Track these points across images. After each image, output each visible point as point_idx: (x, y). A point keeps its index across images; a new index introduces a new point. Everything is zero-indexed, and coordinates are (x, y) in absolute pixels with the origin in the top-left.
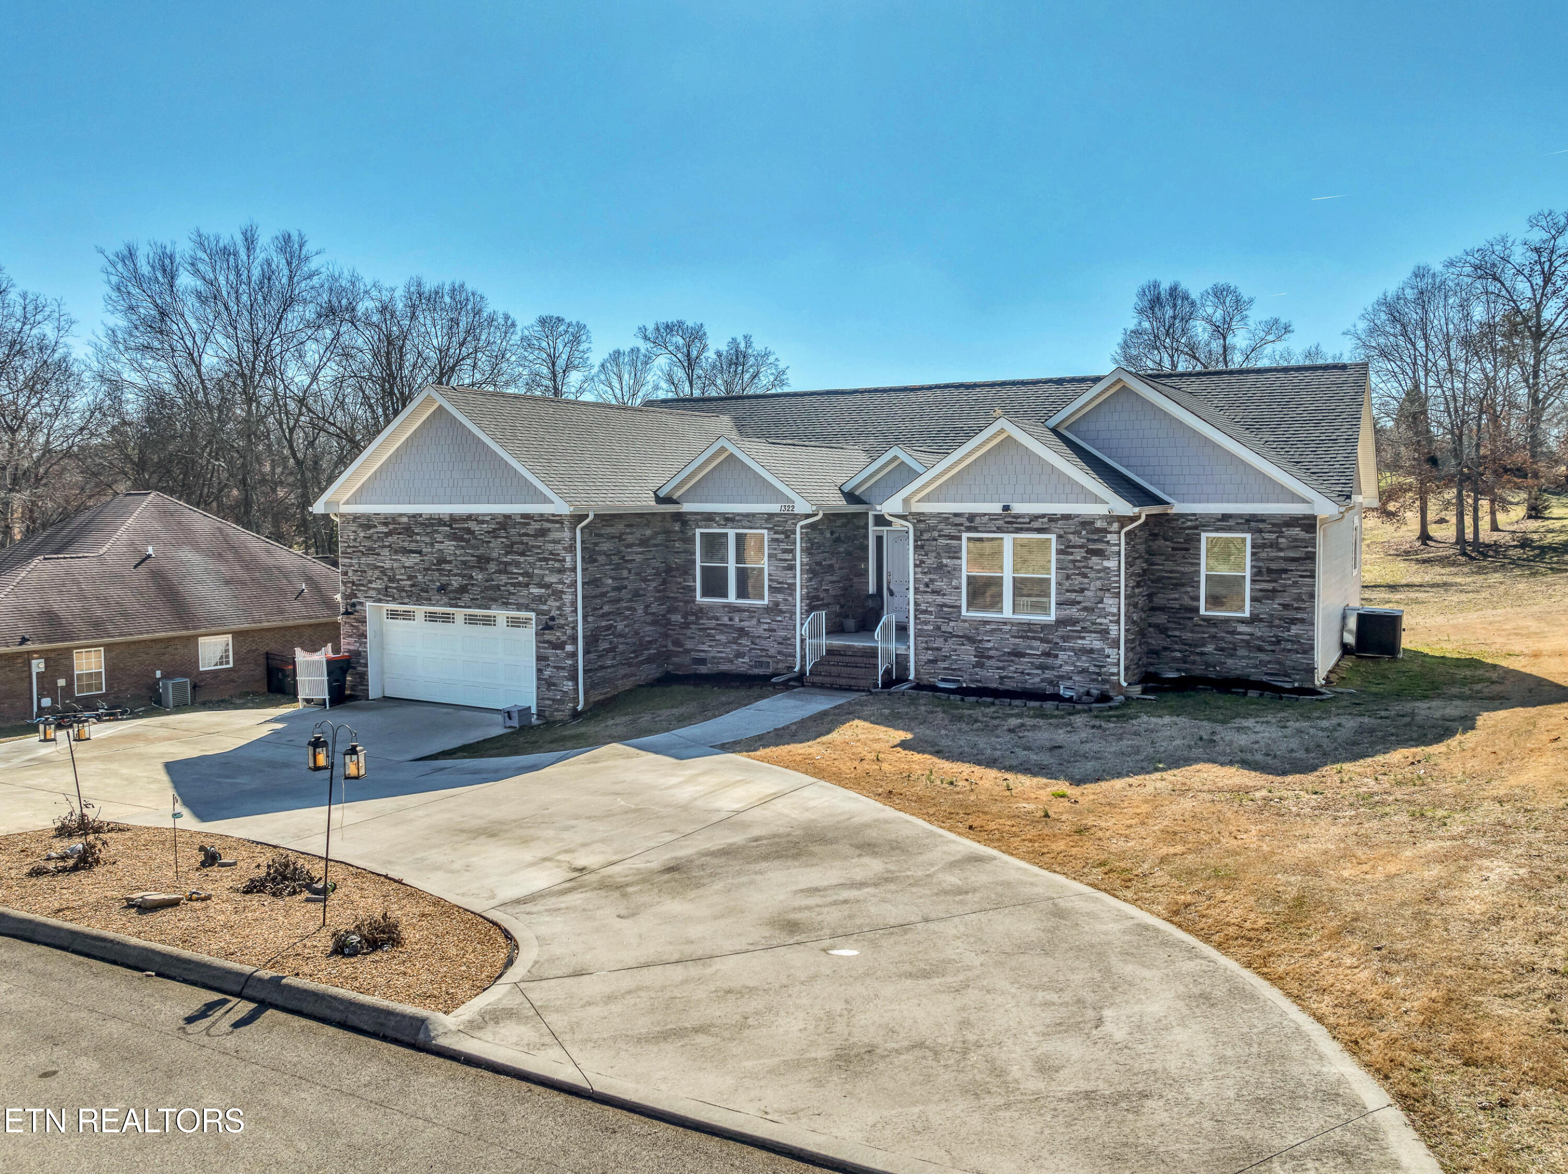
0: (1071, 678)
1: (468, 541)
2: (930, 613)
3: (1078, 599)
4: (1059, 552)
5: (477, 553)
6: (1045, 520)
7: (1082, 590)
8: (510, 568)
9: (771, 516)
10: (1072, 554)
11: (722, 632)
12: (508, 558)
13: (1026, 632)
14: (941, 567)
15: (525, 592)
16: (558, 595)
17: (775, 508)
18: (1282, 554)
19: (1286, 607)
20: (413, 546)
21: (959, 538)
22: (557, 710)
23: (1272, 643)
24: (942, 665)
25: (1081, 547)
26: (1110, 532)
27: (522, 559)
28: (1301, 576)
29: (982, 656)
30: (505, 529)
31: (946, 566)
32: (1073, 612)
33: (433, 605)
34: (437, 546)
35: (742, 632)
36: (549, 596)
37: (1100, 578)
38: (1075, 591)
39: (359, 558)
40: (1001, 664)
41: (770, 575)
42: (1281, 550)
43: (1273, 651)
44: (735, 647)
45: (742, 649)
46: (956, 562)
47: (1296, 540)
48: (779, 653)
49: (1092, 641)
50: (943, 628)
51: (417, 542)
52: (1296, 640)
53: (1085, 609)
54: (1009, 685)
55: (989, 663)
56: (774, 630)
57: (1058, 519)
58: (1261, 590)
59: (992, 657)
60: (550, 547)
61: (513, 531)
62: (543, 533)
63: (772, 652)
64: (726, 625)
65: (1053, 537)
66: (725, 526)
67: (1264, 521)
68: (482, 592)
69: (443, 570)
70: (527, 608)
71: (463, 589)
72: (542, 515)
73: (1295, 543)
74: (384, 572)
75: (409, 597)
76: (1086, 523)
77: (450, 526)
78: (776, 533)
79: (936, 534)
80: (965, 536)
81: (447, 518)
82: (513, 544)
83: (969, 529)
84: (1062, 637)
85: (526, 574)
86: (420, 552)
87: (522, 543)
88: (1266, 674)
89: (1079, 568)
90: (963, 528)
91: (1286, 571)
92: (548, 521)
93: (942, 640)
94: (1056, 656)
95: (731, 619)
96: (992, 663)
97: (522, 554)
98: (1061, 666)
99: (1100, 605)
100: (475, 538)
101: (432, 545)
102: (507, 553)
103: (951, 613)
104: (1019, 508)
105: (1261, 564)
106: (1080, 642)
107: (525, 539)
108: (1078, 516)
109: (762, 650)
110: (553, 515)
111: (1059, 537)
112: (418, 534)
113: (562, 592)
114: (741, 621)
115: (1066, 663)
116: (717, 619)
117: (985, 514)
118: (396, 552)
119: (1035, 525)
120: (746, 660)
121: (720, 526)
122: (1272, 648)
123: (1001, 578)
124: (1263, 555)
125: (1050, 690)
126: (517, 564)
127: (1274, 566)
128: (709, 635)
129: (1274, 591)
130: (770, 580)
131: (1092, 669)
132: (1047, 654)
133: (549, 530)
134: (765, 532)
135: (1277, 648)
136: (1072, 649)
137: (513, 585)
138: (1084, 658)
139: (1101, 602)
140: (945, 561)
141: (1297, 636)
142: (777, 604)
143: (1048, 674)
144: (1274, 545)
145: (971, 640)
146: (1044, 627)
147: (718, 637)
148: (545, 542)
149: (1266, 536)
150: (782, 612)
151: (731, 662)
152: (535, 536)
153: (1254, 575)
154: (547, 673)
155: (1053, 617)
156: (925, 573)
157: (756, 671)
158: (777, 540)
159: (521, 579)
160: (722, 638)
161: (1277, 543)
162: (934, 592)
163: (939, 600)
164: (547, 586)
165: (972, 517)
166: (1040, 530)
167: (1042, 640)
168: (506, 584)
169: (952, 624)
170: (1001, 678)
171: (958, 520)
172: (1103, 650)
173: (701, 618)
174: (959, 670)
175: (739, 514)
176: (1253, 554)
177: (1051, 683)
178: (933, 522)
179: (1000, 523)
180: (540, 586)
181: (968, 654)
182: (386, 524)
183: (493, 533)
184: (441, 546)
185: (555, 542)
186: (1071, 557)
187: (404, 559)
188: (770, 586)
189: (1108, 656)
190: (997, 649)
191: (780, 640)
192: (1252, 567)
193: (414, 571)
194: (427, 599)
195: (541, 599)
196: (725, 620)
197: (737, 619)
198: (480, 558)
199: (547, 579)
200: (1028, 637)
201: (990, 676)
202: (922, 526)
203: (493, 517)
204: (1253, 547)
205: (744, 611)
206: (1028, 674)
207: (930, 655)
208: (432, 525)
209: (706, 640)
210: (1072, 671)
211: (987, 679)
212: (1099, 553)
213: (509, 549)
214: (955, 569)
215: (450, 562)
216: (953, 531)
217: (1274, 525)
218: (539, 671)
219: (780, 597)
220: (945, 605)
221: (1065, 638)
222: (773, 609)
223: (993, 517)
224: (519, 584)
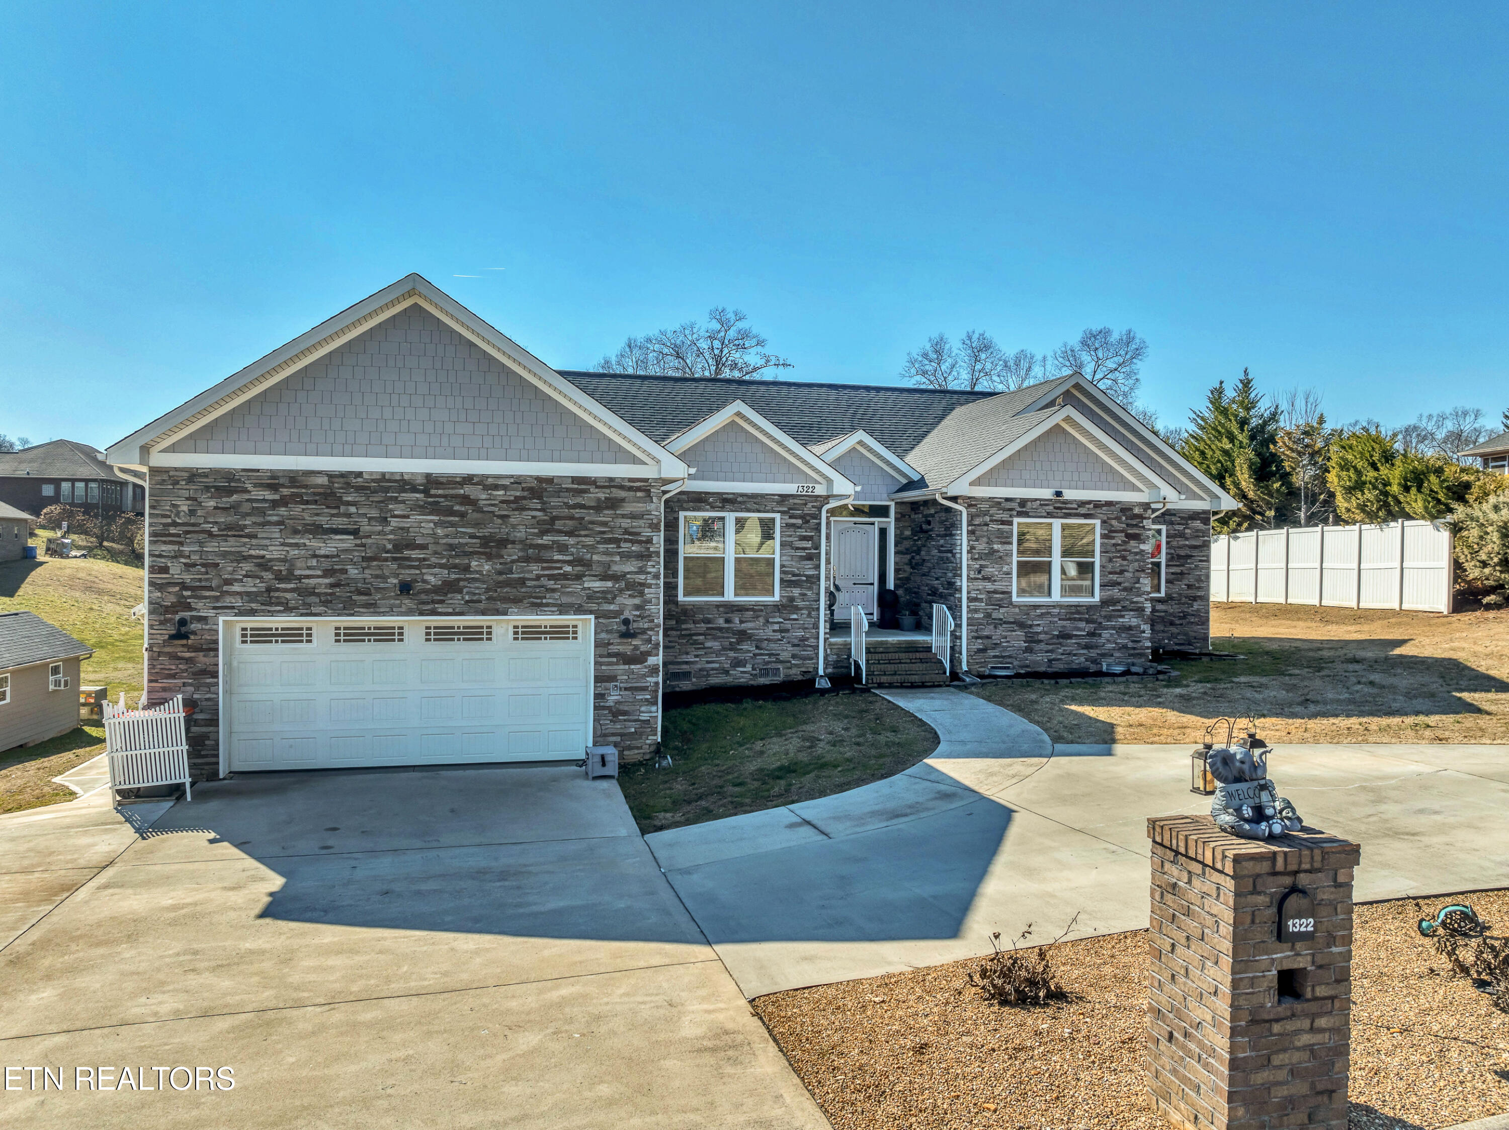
0: (1112, 655)
1: (463, 515)
2: (981, 600)
3: (1119, 580)
4: (1103, 536)
5: (486, 532)
6: (1091, 506)
7: (1122, 572)
8: (546, 555)
9: (784, 498)
10: (1113, 538)
11: (715, 638)
12: (547, 539)
13: (1074, 613)
14: (993, 552)
15: (576, 587)
16: (638, 589)
17: (790, 488)
18: (1187, 543)
19: (1189, 586)
20: (340, 522)
21: (1010, 523)
22: (630, 748)
23: (1180, 618)
24: (991, 653)
25: (1122, 531)
26: (1145, 518)
27: (572, 541)
28: (1201, 561)
29: (1032, 640)
30: (540, 498)
31: (998, 551)
32: (1115, 592)
33: (384, 614)
34: (394, 522)
35: (743, 636)
36: (621, 591)
37: (1137, 560)
38: (1115, 573)
39: (201, 544)
40: (1050, 647)
41: (782, 566)
42: (1187, 539)
43: (1181, 624)
44: (732, 654)
45: (741, 656)
46: (1007, 547)
47: (1197, 531)
48: (794, 656)
49: (1130, 619)
50: (994, 615)
51: (349, 515)
52: (1197, 614)
53: (1125, 589)
54: (1059, 667)
55: (1037, 647)
56: (787, 631)
57: (1103, 505)
58: (1172, 573)
59: (1041, 641)
60: (626, 523)
61: (554, 501)
62: (613, 504)
63: (785, 656)
64: (720, 629)
65: (1097, 522)
66: (722, 509)
67: (1174, 515)
68: (488, 590)
69: (409, 559)
70: (579, 610)
71: (450, 587)
72: (611, 479)
73: (1198, 534)
74: (264, 564)
75: (325, 603)
76: (1126, 509)
77: (426, 492)
78: (790, 517)
79: (987, 518)
80: (1016, 520)
81: (420, 480)
82: (554, 519)
83: (1020, 514)
84: (1105, 617)
85: (577, 561)
86: (355, 533)
87: (572, 518)
88: (1176, 644)
89: (1119, 551)
90: (1015, 513)
91: (1190, 557)
92: (622, 487)
93: (992, 627)
94: (1100, 635)
95: (728, 621)
96: (1042, 646)
97: (570, 534)
98: (1104, 644)
99: (1137, 585)
100: (480, 510)
101: (384, 521)
102: (543, 533)
103: (1002, 600)
104: (1069, 494)
105: (1173, 551)
106: (1121, 620)
107: (577, 513)
108: (1118, 503)
109: (770, 655)
110: (631, 480)
111: (1104, 522)
112: (349, 504)
113: (643, 585)
114: (741, 622)
115: (1108, 640)
116: (708, 621)
117: (1036, 500)
118: (296, 532)
119: (1082, 511)
120: (748, 668)
121: (713, 508)
122: (1181, 622)
123: (1050, 562)
124: (1174, 543)
125: (1093, 668)
126: (563, 548)
127: (1182, 553)
128: (696, 643)
129: (1182, 573)
130: (782, 572)
131: (1130, 645)
132: (1092, 634)
133: (623, 500)
134: (777, 516)
135: (1184, 622)
136: (1113, 628)
137: (551, 577)
138: (1123, 635)
139: (1138, 582)
140: (996, 547)
141: (1198, 610)
142: (792, 599)
143: (1093, 653)
144: (1182, 535)
145: (1021, 625)
146: (1090, 608)
147: (708, 644)
148: (617, 516)
149: (1177, 527)
150: (797, 609)
151: (727, 672)
152: (598, 507)
153: (1168, 560)
154: (613, 698)
155: (1097, 598)
156: (976, 559)
157: (763, 681)
158: (793, 525)
159: (568, 569)
160: (715, 645)
161: (1184, 534)
162: (984, 579)
163: (989, 586)
164: (615, 578)
165: (1023, 502)
166: (1086, 516)
167: (1088, 621)
168: (538, 577)
169: (1002, 610)
170: (1050, 661)
171: (1009, 505)
172: (1139, 626)
173: (685, 622)
174: (1010, 657)
175: (742, 495)
176: (1168, 543)
177: (1094, 661)
178: (984, 506)
179: (1050, 508)
180: (604, 578)
181: (1017, 640)
182: (274, 487)
183: (517, 504)
184: (406, 523)
185: (633, 516)
186: (1113, 541)
187: (314, 544)
188: (782, 580)
189: (1144, 632)
190: (1046, 633)
191: (796, 642)
192: (1167, 554)
193: (342, 562)
194: (367, 605)
195: (607, 596)
196: (721, 622)
197: (737, 621)
198: (486, 541)
199: (615, 568)
200: (1075, 619)
201: (1039, 659)
202: (973, 510)
203: (518, 481)
204: (1167, 537)
205: (747, 610)
206: (1075, 655)
207: (979, 644)
208: (387, 490)
209: (691, 649)
210: (1114, 649)
211: (1036, 663)
212: (1136, 537)
213: (547, 527)
214: (1007, 555)
215: (423, 547)
216: (1005, 516)
217: (1182, 518)
218: (599, 696)
219: (796, 592)
220: (995, 592)
221: (1109, 618)
222: (787, 607)
223: (1044, 503)
224: (565, 576)
